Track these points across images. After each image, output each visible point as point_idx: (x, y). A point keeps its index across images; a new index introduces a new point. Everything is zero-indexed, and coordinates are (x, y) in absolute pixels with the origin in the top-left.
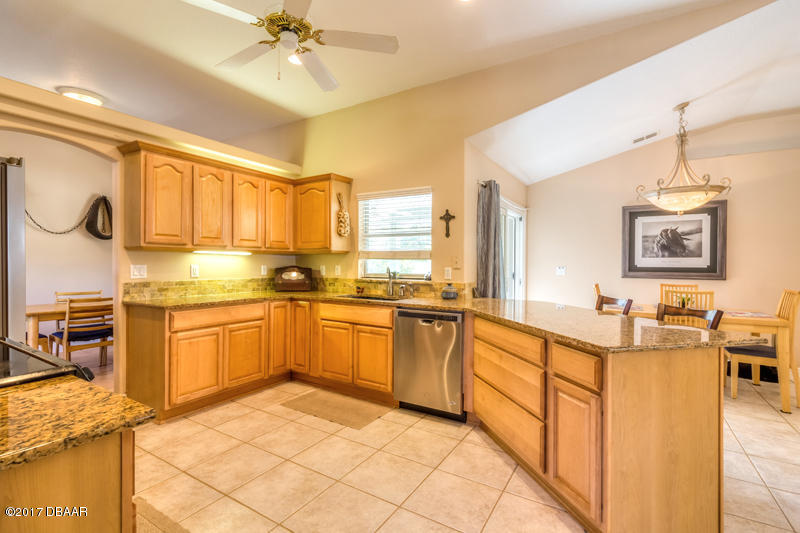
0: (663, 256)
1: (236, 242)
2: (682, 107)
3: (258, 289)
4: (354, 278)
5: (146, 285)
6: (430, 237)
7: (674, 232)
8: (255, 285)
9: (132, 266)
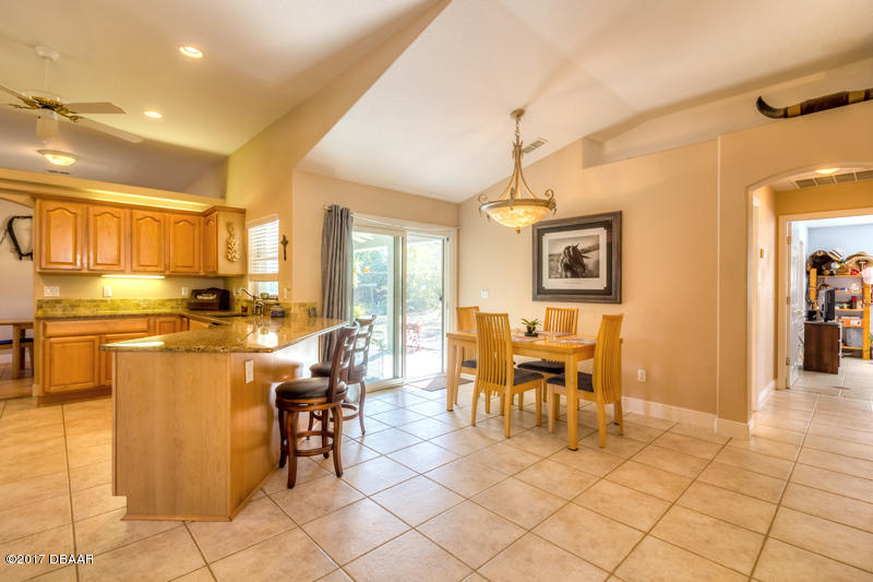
0: (566, 277)
1: (135, 267)
2: (519, 114)
3: (177, 308)
4: (245, 299)
5: (59, 301)
6: (277, 261)
7: (575, 248)
8: (174, 304)
9: (46, 287)
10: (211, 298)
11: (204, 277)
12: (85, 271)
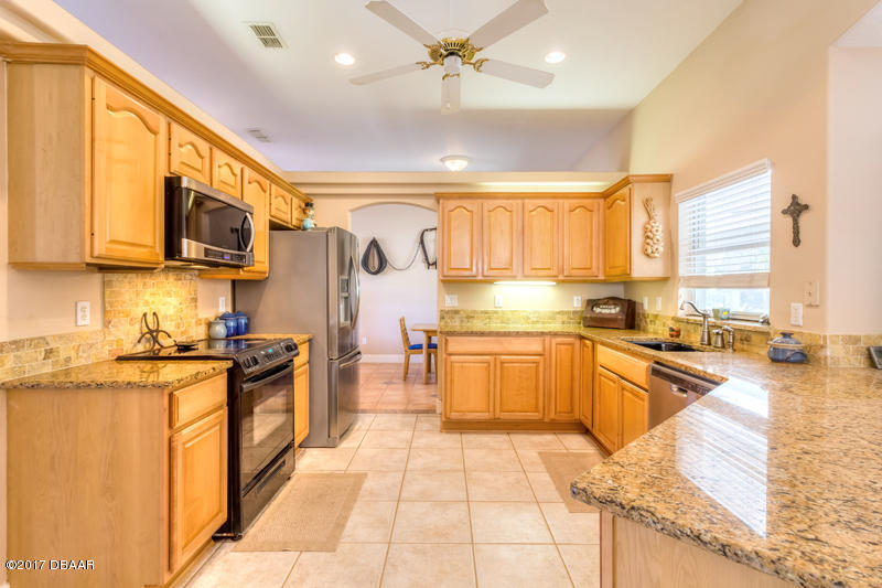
1: (527, 271)
3: (569, 323)
4: (673, 315)
5: (457, 312)
8: (565, 318)
10: (613, 311)
11: (604, 282)
12: (480, 278)
